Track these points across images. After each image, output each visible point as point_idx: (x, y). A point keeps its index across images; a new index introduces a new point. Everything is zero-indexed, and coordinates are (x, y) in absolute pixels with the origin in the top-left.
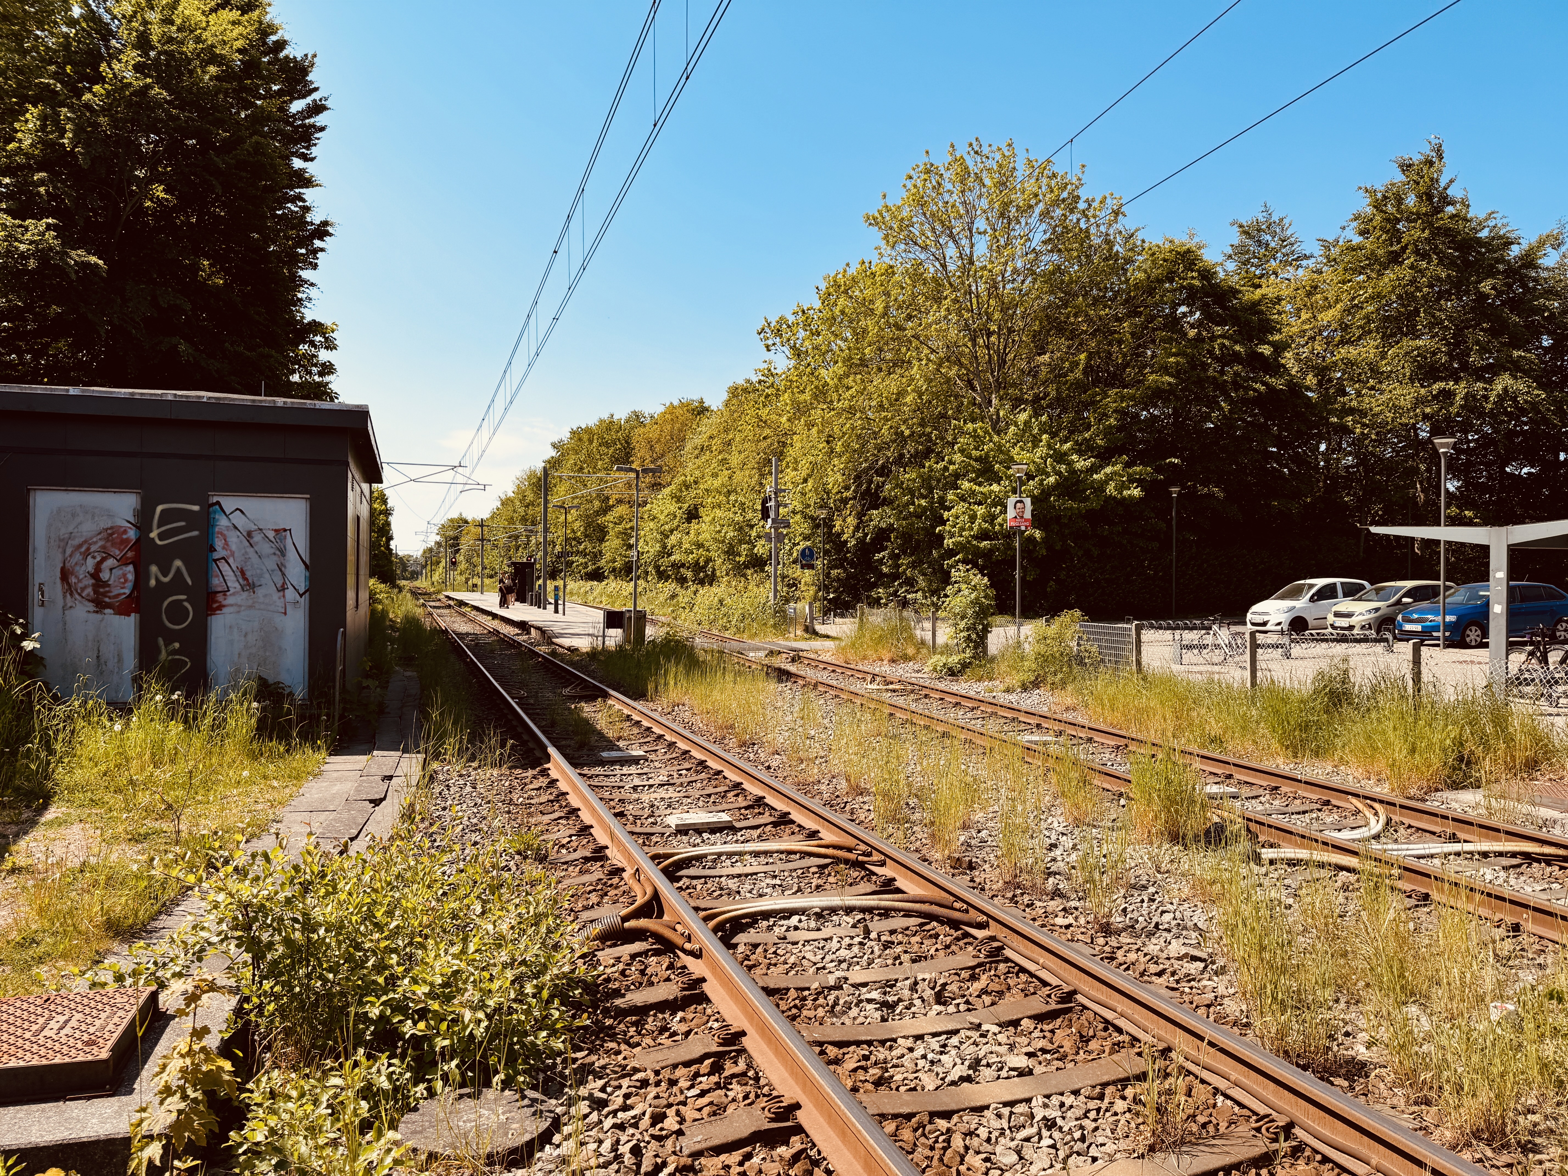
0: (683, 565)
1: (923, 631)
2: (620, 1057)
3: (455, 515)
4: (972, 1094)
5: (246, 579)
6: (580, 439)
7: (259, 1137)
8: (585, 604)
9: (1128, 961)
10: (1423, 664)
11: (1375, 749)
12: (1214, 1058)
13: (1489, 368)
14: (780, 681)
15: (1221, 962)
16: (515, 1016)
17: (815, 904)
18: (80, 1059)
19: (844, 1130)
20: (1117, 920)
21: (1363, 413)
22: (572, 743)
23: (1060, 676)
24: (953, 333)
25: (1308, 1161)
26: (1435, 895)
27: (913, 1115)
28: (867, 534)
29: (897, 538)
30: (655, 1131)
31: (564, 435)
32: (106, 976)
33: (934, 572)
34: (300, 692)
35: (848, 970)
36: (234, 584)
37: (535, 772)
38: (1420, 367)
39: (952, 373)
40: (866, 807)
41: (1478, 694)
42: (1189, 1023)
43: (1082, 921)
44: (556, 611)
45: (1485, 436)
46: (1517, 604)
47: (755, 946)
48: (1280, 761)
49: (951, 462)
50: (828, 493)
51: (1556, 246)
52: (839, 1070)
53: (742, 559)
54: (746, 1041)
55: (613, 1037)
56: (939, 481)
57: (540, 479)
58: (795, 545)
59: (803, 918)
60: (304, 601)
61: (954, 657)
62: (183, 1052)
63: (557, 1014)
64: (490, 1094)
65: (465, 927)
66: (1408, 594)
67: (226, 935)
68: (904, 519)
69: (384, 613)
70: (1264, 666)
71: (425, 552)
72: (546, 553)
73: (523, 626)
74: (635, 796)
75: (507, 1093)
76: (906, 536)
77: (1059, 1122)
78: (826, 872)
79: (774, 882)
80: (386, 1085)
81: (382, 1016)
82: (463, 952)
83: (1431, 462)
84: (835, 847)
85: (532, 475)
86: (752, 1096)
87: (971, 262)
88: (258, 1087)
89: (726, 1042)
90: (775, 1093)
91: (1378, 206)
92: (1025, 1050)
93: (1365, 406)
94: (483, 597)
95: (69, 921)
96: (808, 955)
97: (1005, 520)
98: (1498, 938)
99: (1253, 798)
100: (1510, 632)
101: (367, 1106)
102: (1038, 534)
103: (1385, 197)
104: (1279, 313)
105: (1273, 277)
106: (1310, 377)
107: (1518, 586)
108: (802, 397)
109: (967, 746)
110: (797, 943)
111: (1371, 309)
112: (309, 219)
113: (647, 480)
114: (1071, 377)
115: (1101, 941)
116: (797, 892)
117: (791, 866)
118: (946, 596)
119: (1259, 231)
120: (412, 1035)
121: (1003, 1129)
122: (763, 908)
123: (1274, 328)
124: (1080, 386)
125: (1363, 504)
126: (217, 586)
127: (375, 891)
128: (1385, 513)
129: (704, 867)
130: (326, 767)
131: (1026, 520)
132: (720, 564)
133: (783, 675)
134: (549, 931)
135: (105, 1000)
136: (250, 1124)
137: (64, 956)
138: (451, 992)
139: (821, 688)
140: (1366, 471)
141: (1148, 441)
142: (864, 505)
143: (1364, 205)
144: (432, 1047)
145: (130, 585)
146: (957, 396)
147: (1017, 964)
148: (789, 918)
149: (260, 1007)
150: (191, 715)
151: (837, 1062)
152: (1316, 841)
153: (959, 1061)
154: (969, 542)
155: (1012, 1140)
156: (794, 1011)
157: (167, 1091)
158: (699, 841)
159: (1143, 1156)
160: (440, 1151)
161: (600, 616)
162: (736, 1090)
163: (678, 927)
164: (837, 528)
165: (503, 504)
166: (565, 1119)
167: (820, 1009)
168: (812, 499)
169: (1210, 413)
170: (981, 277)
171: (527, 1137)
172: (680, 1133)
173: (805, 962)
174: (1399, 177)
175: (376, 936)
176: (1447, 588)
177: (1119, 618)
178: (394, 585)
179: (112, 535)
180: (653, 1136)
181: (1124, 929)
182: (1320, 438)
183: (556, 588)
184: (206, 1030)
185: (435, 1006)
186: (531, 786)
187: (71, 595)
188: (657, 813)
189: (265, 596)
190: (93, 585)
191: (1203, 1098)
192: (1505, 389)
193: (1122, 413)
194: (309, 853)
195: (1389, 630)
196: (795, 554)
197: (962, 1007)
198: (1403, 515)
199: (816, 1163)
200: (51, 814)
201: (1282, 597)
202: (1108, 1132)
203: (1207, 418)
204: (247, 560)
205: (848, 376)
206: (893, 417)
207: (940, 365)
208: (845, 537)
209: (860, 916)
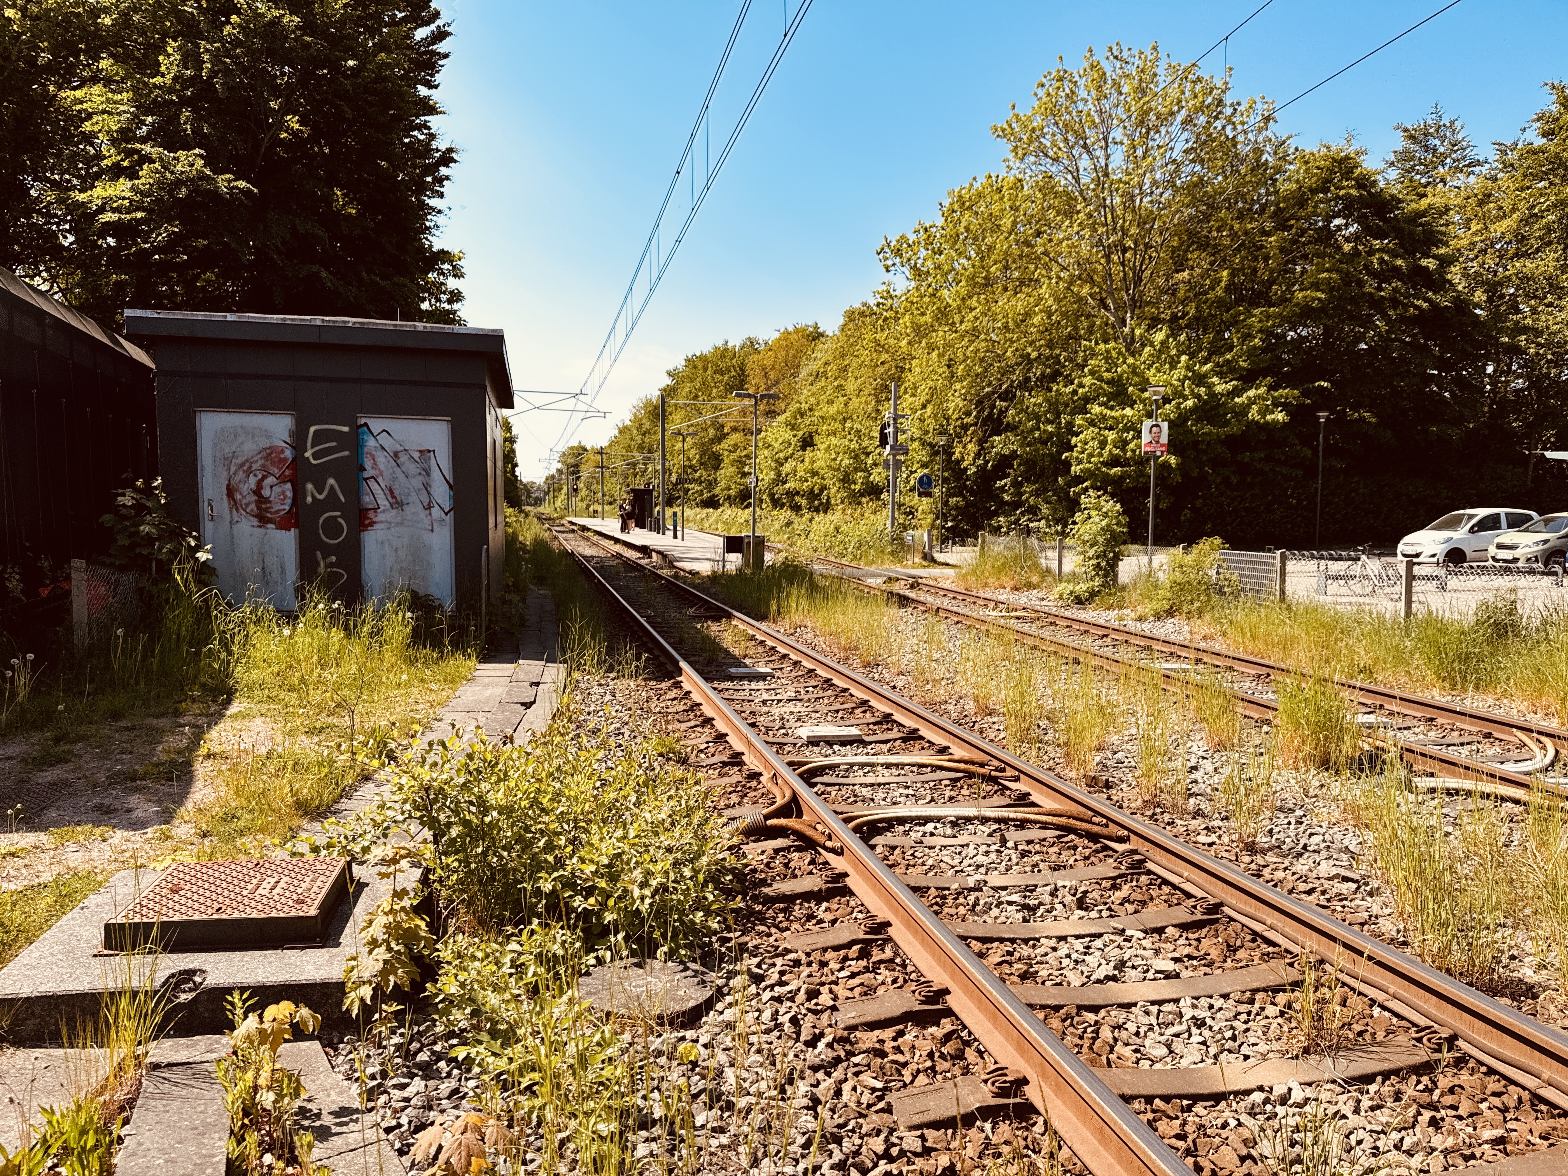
0: (798, 493)
1: (1049, 559)
2: (772, 939)
3: (576, 444)
4: (1119, 992)
5: (394, 497)
6: (695, 367)
7: (453, 989)
8: (702, 530)
9: (1275, 878)
11: (1544, 682)
12: (1371, 970)
14: (902, 606)
15: (1375, 884)
16: (675, 896)
17: (949, 813)
18: (292, 914)
19: (996, 1013)
20: (1262, 840)
21: (1538, 333)
22: (701, 659)
23: (1197, 604)
24: (1085, 249)
25: (1473, 1072)
27: (1061, 1007)
28: (988, 462)
29: (1020, 465)
30: (811, 1005)
32: (303, 848)
33: (1060, 500)
34: (449, 605)
35: (987, 874)
36: (383, 502)
37: (669, 684)
39: (1084, 291)
40: (996, 727)
42: (1345, 938)
43: (1226, 839)
44: (675, 537)
47: (894, 848)
48: (1436, 692)
49: (1081, 385)
50: (948, 420)
52: (985, 962)
53: (858, 487)
54: (892, 932)
55: (763, 921)
56: (1067, 405)
57: (656, 407)
58: (912, 472)
59: (939, 825)
60: (449, 519)
61: (1082, 585)
62: (386, 910)
63: (711, 897)
64: (657, 964)
67: (409, 814)
68: (1028, 445)
69: (515, 536)
70: (1422, 597)
71: (547, 479)
72: (663, 480)
73: (645, 550)
74: (765, 709)
75: (671, 964)
76: (1030, 464)
77: (1209, 1021)
78: (959, 785)
79: (907, 792)
80: (561, 952)
81: (554, 891)
82: (625, 836)
84: (966, 762)
85: (648, 403)
86: (901, 980)
87: (1107, 175)
88: (446, 947)
89: (872, 931)
90: (923, 979)
92: (1170, 955)
93: (1541, 325)
94: (604, 523)
95: (264, 800)
96: (945, 859)
97: (1139, 446)
99: (1405, 728)
102: (1173, 460)
104: (1447, 225)
105: (1440, 185)
106: (1478, 293)
108: (922, 320)
109: (1098, 672)
110: (934, 848)
111: (1552, 218)
112: (435, 147)
113: (762, 407)
114: (1211, 295)
115: (1247, 859)
116: (931, 801)
117: (923, 778)
118: (1074, 523)
119: (1426, 135)
120: (584, 909)
121: (1151, 1025)
122: (898, 815)
123: (1441, 241)
124: (1222, 305)
125: (1532, 430)
126: (368, 503)
127: (540, 781)
129: (837, 776)
130: (477, 673)
131: (1162, 445)
132: (835, 492)
133: (903, 601)
134: (700, 823)
135: (307, 867)
136: (443, 978)
137: (262, 830)
138: (616, 871)
139: (942, 614)
140: (1539, 394)
141: (1295, 363)
142: (986, 431)
143: (1549, 104)
144: (601, 920)
145: (289, 502)
146: (1088, 317)
147: (1159, 877)
148: (925, 824)
150: (351, 623)
151: (982, 955)
152: (1481, 772)
153: (1103, 962)
154: (1098, 469)
155: (1162, 1035)
156: (936, 908)
157: (374, 943)
158: (830, 752)
159: (1297, 1057)
161: (720, 542)
162: (885, 974)
163: (818, 826)
164: (957, 455)
165: (620, 432)
166: (726, 990)
167: (961, 908)
168: (931, 425)
169: (1364, 333)
170: (1117, 190)
171: (692, 1004)
172: (834, 1008)
173: (943, 865)
175: (544, 820)
178: (521, 510)
179: (271, 454)
180: (809, 1010)
181: (1270, 849)
182: (1488, 358)
183: (675, 514)
184: (404, 892)
185: (603, 884)
186: (666, 697)
187: (237, 510)
188: (787, 725)
189: (413, 514)
190: (256, 501)
191: (1359, 1008)
193: (1268, 333)
194: (483, 742)
195: (1558, 563)
196: (912, 482)
197: (1105, 914)
199: (967, 1043)
200: (235, 708)
201: (1438, 528)
202: (1260, 1033)
203: (1361, 338)
204: (395, 479)
205: (970, 297)
206: (1018, 340)
207: (1071, 283)
208: (965, 464)
209: (996, 826)
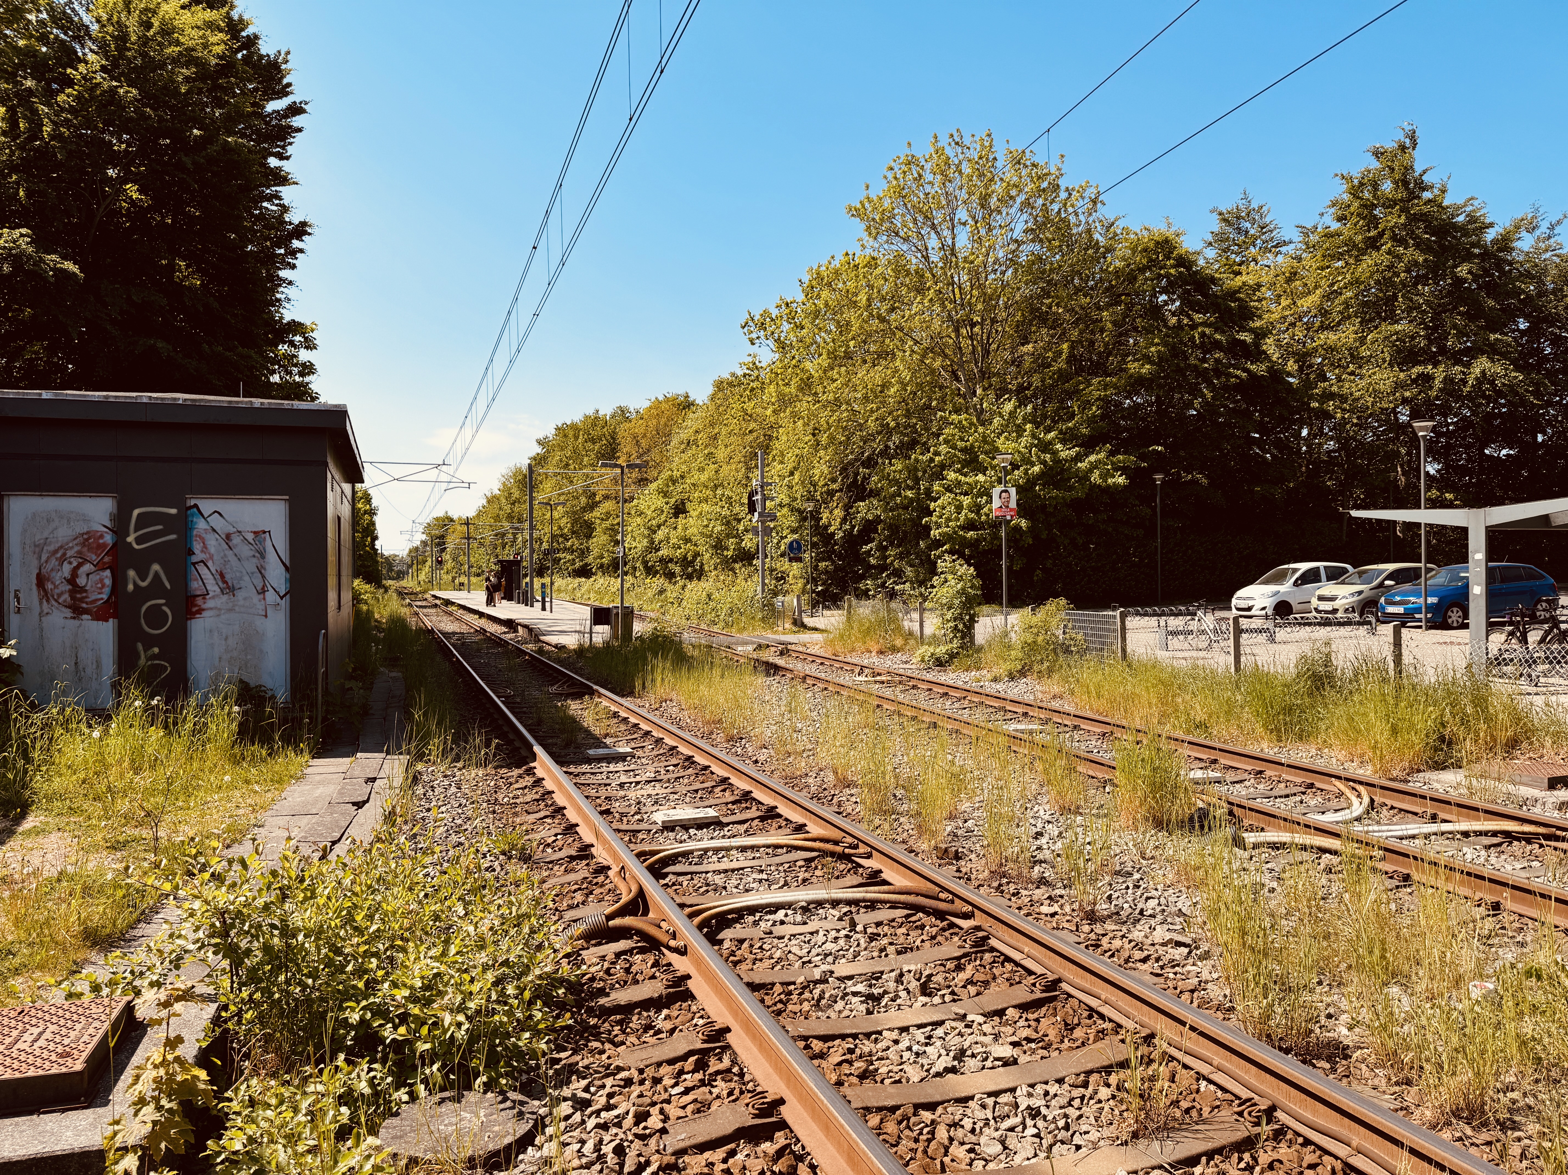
0: (671, 560)
1: (910, 622)
2: (604, 1057)
3: (441, 514)
4: (957, 1085)
5: (225, 582)
6: (565, 436)
7: (238, 1146)
8: (573, 601)
9: (1113, 947)
10: (1404, 646)
11: (1359, 732)
12: (1197, 1043)
13: (1467, 351)
14: (768, 674)
15: (1205, 947)
16: (497, 1018)
17: (801, 898)
18: (53, 1071)
19: (827, 1125)
20: (1103, 908)
21: (1343, 398)
22: (559, 741)
23: (1046, 664)
24: (936, 324)
25: (1290, 1143)
26: (1415, 876)
27: (898, 1107)
28: (854, 527)
29: (884, 529)
30: (639, 1130)
31: (549, 431)
32: (82, 987)
33: (922, 563)
34: (282, 695)
35: (834, 963)
36: (213, 587)
37: (521, 771)
38: (1399, 351)
39: (937, 364)
40: (853, 799)
41: (1459, 676)
42: (1171, 1009)
43: (1067, 909)
44: (544, 609)
45: (1464, 419)
46: (1498, 585)
47: (741, 941)
48: (1265, 745)
49: (937, 453)
50: (814, 486)
51: (1531, 230)
52: (824, 1064)
53: (730, 553)
54: (730, 1038)
55: (597, 1036)
56: (925, 472)
57: (525, 476)
58: (782, 538)
59: (790, 912)
60: (285, 603)
61: (941, 647)
62: (157, 1062)
63: (539, 1015)
64: (471, 1097)
65: (449, 928)
66: (1390, 577)
67: (203, 943)
68: (891, 510)
69: (370, 613)
70: (1248, 651)
71: (410, 551)
72: (532, 551)
73: (510, 624)
74: (622, 793)
75: (490, 1095)
76: (893, 528)
77: (1044, 1110)
78: (813, 865)
79: (761, 876)
80: (367, 1091)
81: (362, 1020)
82: (444, 954)
83: (1411, 445)
84: (821, 840)
85: (518, 471)
86: (737, 1092)
87: (953, 254)
88: (236, 1095)
89: (710, 1039)
90: (759, 1089)
91: (1355, 192)
92: (1010, 1039)
93: (1345, 391)
94: (470, 596)
95: (46, 931)
96: (794, 950)
97: (990, 510)
98: (1478, 917)
99: (1237, 782)
100: (1490, 612)
101: (349, 1112)
102: (1023, 523)
103: (1361, 184)
104: (1260, 300)
105: (1252, 264)
106: (1290, 363)
107: (1498, 567)
108: (787, 390)
109: (954, 736)
110: (783, 938)
111: (1349, 294)
112: (287, 219)
113: (633, 475)
114: (1054, 366)
115: (1086, 928)
116: (784, 886)
117: (777, 860)
118: (933, 587)
119: (1238, 218)
120: (394, 1040)
121: (987, 1119)
122: (749, 903)
123: (1254, 314)
124: (1063, 376)
125: (1345, 488)
126: (196, 589)
127: (356, 894)
128: (1366, 497)
129: (690, 864)
130: (309, 770)
131: (1011, 510)
132: (708, 559)
133: (772, 669)
134: (533, 931)
135: (81, 1011)
136: (228, 1133)
137: (41, 967)
138: (431, 995)
139: (810, 681)
140: (1348, 456)
141: (1132, 428)
142: (851, 497)
143: (1340, 191)
144: (413, 1051)
145: (107, 590)
146: (941, 388)
147: (1002, 954)
148: (775, 912)
149: (239, 1014)
150: (170, 720)
151: (822, 1056)
152: (1299, 824)
153: (943, 1052)
154: (955, 533)
155: (997, 1130)
156: (780, 1006)
157: (141, 1102)
158: (685, 837)
159: (1126, 1143)
160: (421, 1155)
161: (586, 613)
162: (721, 1087)
163: (663, 924)
164: (824, 521)
165: (489, 502)
166: (547, 1120)
167: (806, 1003)
168: (799, 491)
169: (1192, 400)
170: (963, 268)
171: (508, 1140)
172: (663, 1131)
173: (790, 956)
174: (1375, 164)
175: (355, 940)
176: (1429, 570)
177: (1106, 605)
178: (379, 585)
179: (88, 540)
180: (636, 1136)
181: (1109, 917)
182: (1302, 423)
183: (543, 586)
184: (179, 1040)
185: (415, 1010)
186: (516, 786)
187: (48, 601)
188: (644, 810)
189: (245, 599)
190: (70, 591)
191: (1186, 1083)
192: (1483, 372)
193: (1105, 401)
194: (286, 858)
195: (1372, 613)
196: (783, 548)
197: (948, 998)
198: (1384, 499)
199: (800, 1158)
200: (28, 824)
201: (1266, 582)
202: (1092, 1120)
203: (1190, 405)
204: (226, 562)
205: (833, 369)
206: (878, 409)
207: (924, 356)
208: (832, 529)
209: (846, 909)
